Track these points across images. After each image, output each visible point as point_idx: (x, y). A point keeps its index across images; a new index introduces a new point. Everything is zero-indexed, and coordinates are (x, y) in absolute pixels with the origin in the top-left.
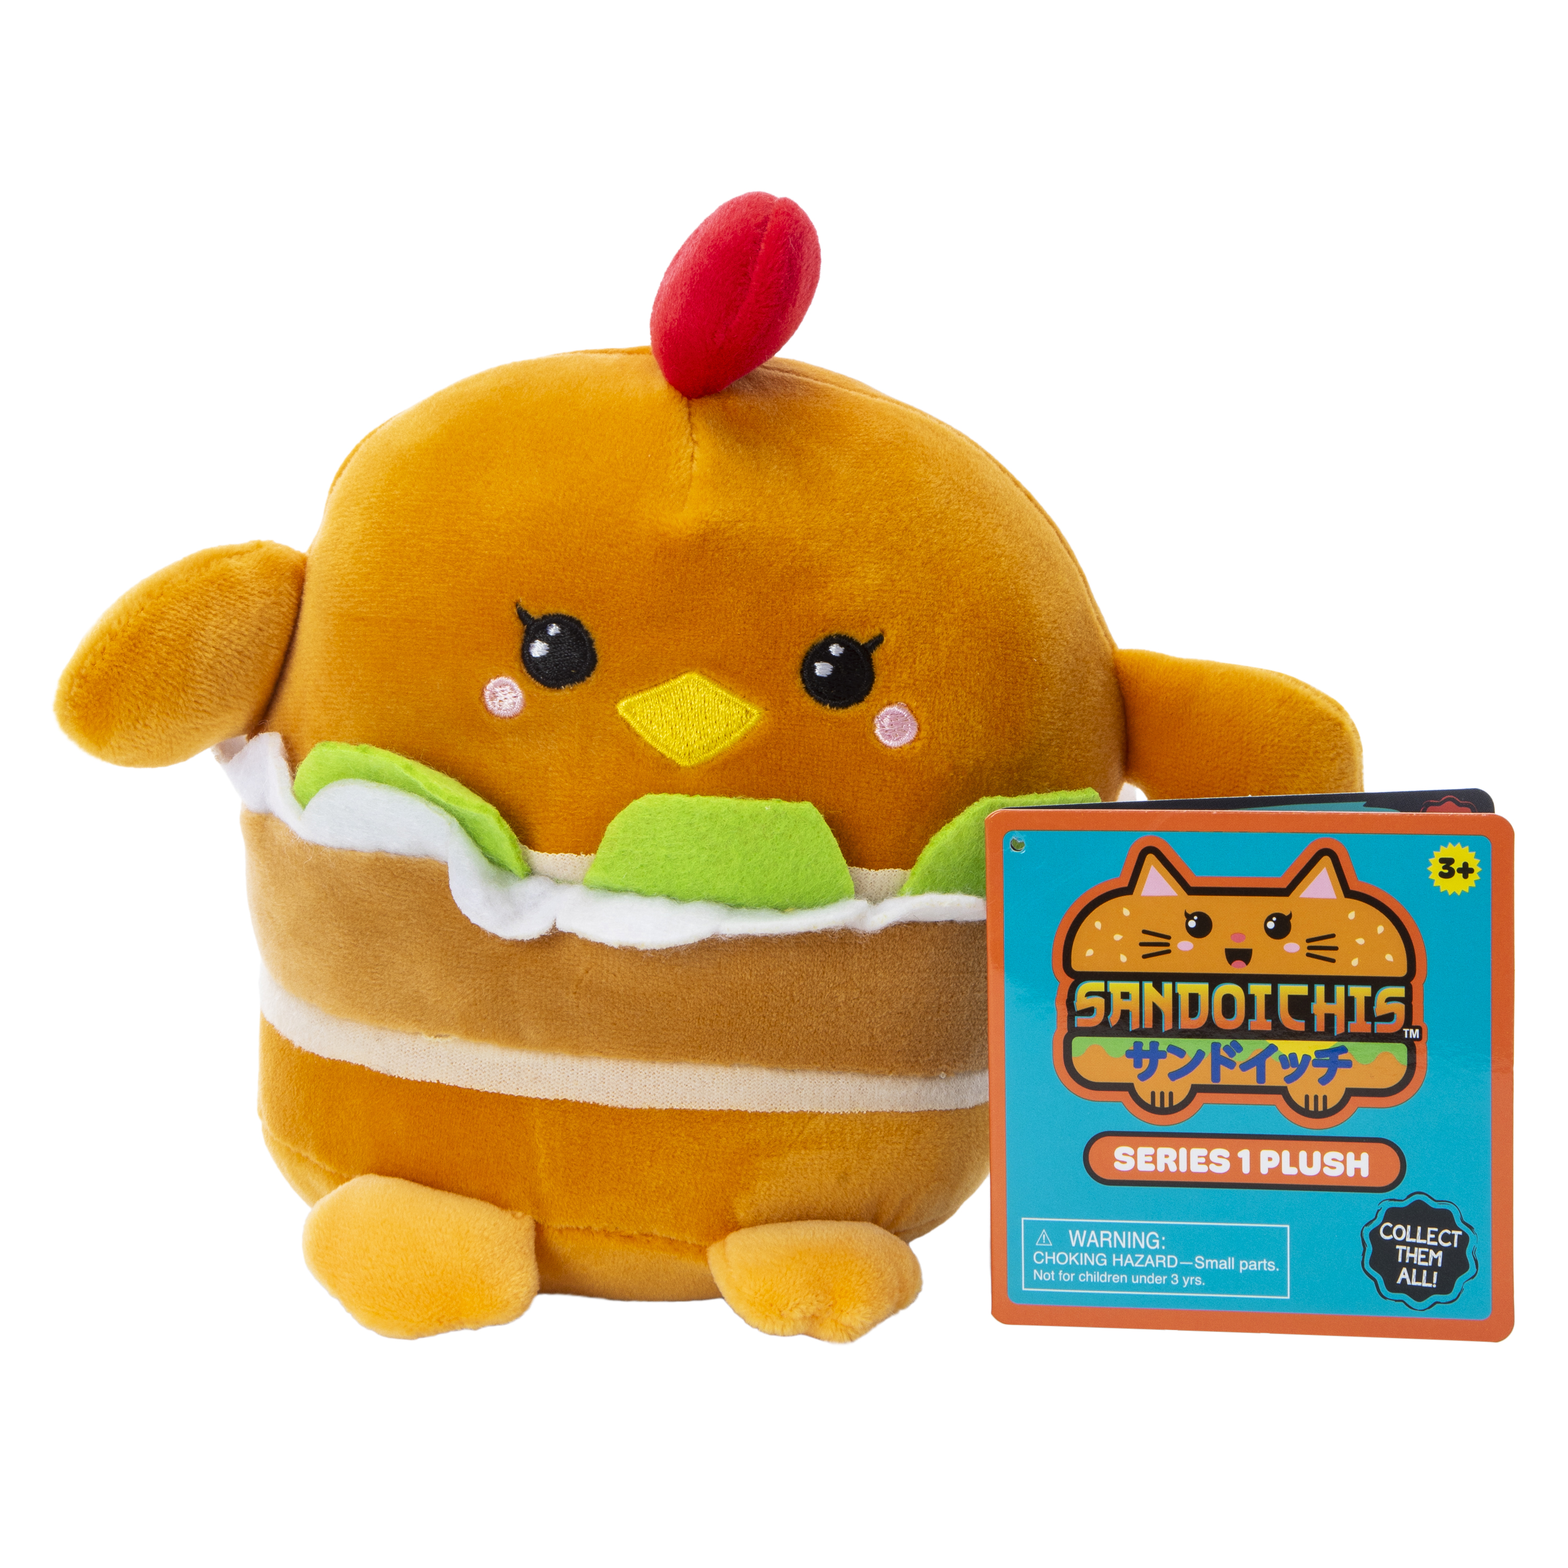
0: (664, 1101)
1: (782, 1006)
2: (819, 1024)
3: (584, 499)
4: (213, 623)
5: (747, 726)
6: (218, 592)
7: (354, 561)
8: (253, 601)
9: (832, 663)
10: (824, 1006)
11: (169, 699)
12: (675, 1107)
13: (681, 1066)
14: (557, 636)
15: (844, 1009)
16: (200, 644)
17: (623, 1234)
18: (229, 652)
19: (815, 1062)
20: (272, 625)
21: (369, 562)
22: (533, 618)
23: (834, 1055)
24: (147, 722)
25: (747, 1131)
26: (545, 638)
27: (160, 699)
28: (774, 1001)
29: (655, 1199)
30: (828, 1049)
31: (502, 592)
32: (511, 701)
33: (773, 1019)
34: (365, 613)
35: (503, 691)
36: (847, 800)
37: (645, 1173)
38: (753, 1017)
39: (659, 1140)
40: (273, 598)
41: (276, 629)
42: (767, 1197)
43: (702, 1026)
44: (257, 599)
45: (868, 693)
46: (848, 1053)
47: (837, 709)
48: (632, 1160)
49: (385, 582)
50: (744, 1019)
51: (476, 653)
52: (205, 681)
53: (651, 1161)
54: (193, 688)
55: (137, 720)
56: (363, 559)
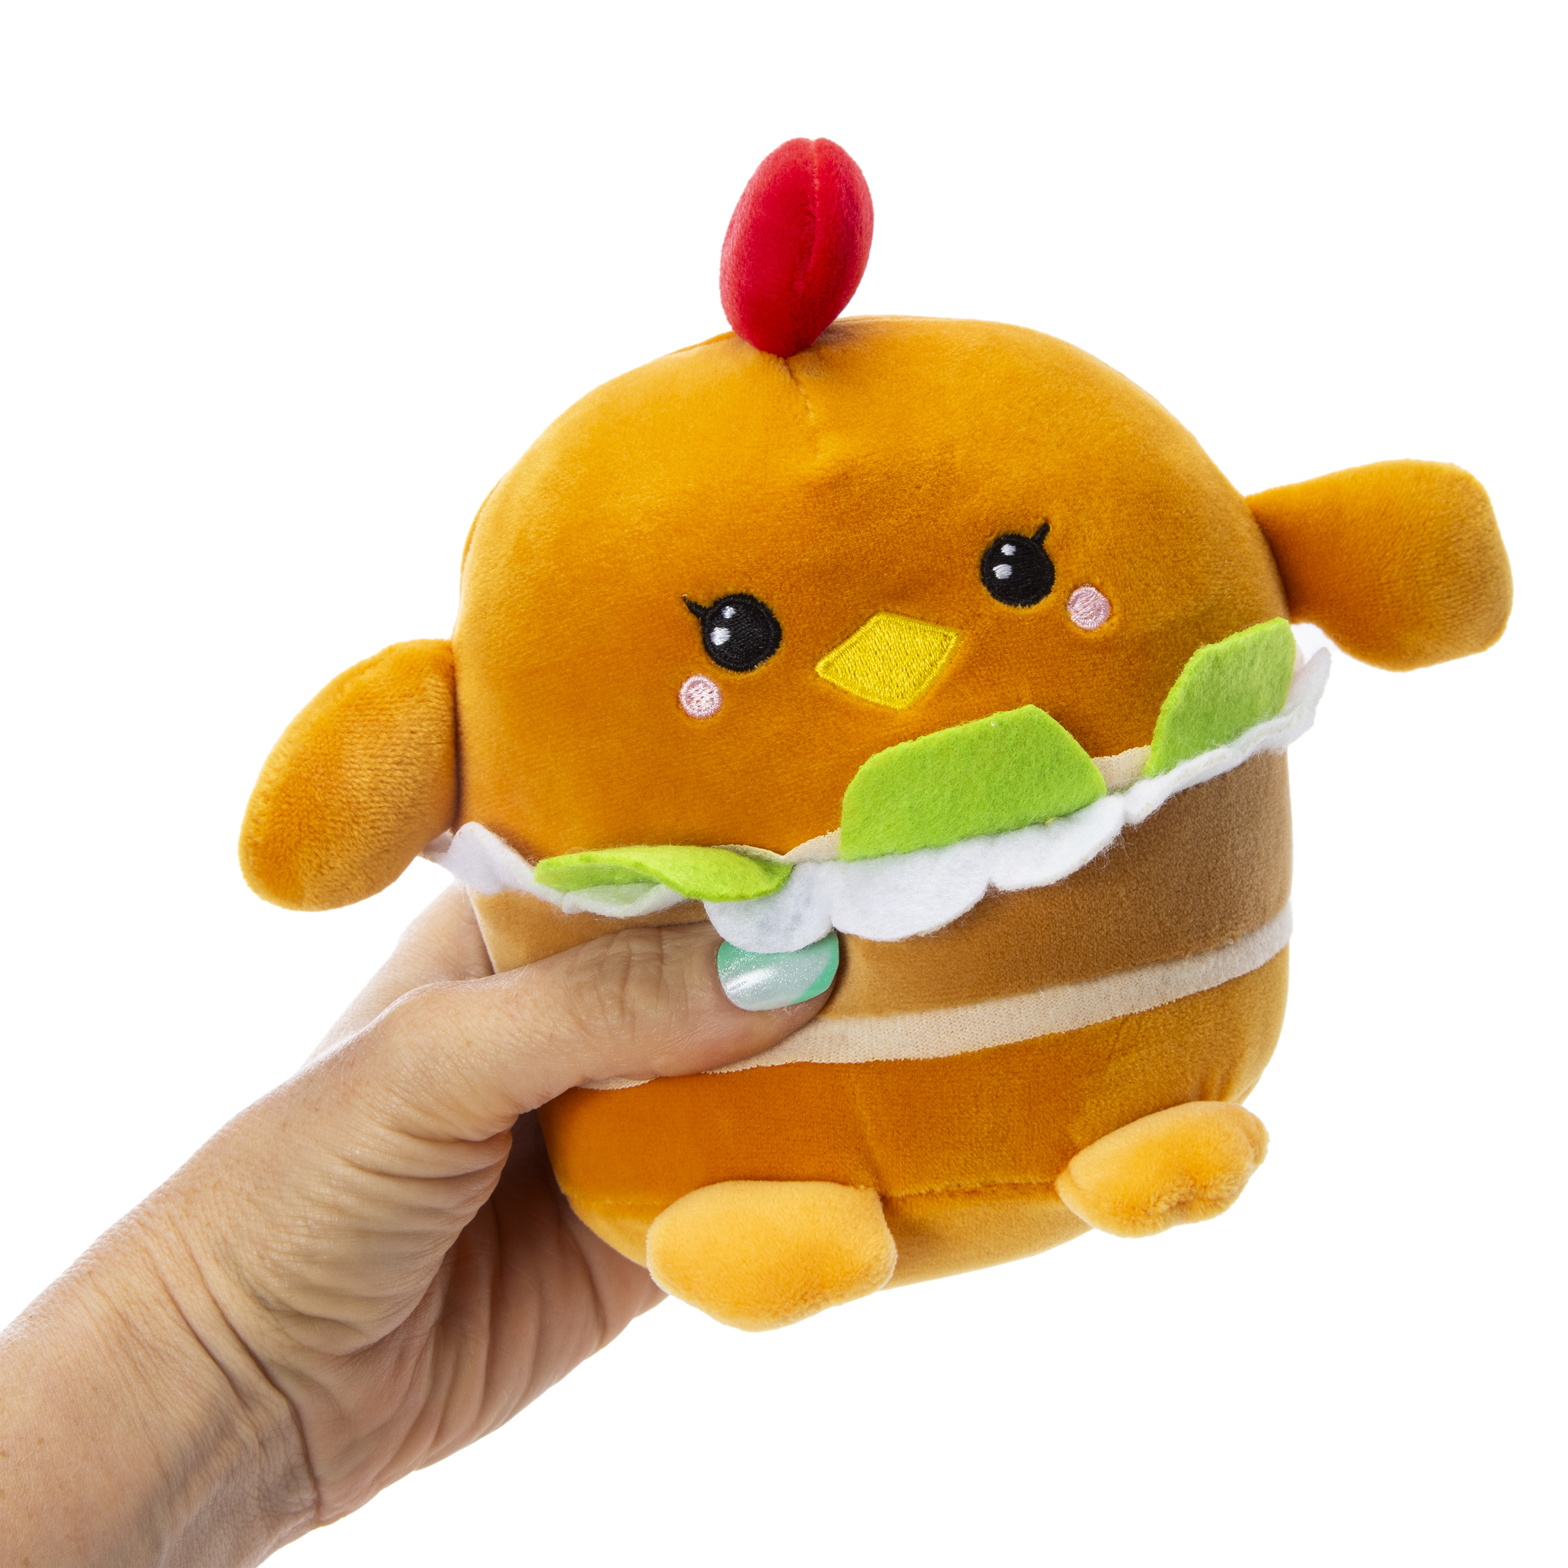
0: (975, 1043)
1: (1068, 918)
2: (1109, 925)
3: (716, 477)
4: (360, 746)
5: (949, 650)
6: (357, 713)
7: (509, 619)
8: (397, 708)
9: (1009, 564)
10: (1108, 905)
11: (343, 836)
12: (987, 1046)
13: (983, 1004)
14: (734, 617)
15: (1128, 903)
16: (353, 771)
17: (967, 1190)
18: (388, 767)
19: (1115, 965)
20: (424, 724)
21: (525, 613)
22: (705, 608)
23: (1132, 952)
24: (331, 865)
25: (1063, 1053)
26: (723, 623)
27: (334, 839)
28: (1060, 915)
29: (989, 1145)
30: (1124, 947)
31: (666, 592)
32: (708, 698)
33: (1064, 933)
34: (537, 664)
35: (697, 691)
36: (1068, 693)
37: (974, 1121)
38: (1043, 937)
39: (979, 1083)
40: (416, 697)
41: (430, 725)
42: (1098, 1113)
43: (994, 961)
44: (399, 705)
45: (1052, 583)
46: (1143, 946)
47: (1029, 607)
48: (957, 1110)
49: (547, 627)
50: (1034, 942)
51: (659, 661)
52: (372, 805)
53: (977, 1107)
54: (363, 816)
55: (321, 866)
56: (518, 613)
